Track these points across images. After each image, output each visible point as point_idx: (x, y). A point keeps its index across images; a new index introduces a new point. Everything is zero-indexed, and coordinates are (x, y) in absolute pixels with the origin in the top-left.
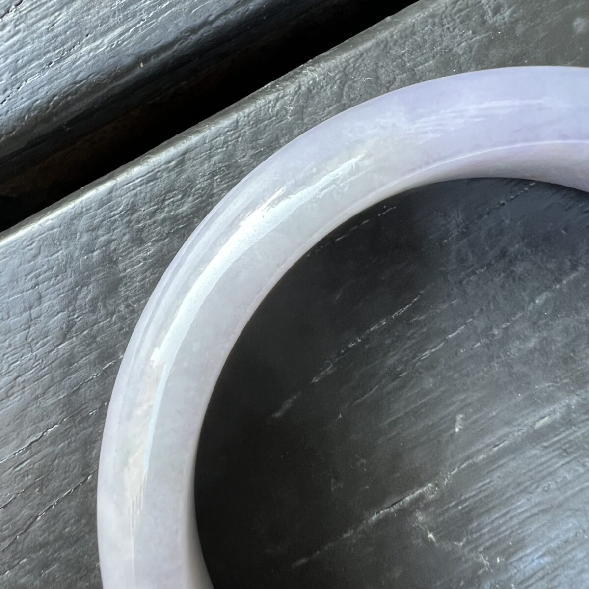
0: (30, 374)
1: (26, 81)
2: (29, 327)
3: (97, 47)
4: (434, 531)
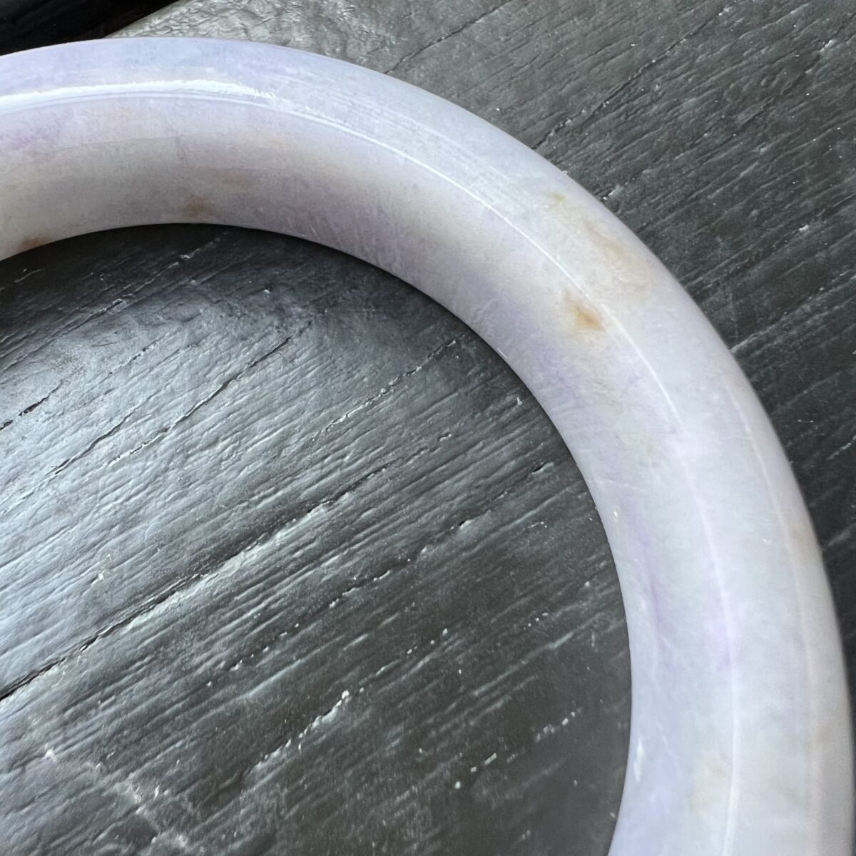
4: (55, 746)
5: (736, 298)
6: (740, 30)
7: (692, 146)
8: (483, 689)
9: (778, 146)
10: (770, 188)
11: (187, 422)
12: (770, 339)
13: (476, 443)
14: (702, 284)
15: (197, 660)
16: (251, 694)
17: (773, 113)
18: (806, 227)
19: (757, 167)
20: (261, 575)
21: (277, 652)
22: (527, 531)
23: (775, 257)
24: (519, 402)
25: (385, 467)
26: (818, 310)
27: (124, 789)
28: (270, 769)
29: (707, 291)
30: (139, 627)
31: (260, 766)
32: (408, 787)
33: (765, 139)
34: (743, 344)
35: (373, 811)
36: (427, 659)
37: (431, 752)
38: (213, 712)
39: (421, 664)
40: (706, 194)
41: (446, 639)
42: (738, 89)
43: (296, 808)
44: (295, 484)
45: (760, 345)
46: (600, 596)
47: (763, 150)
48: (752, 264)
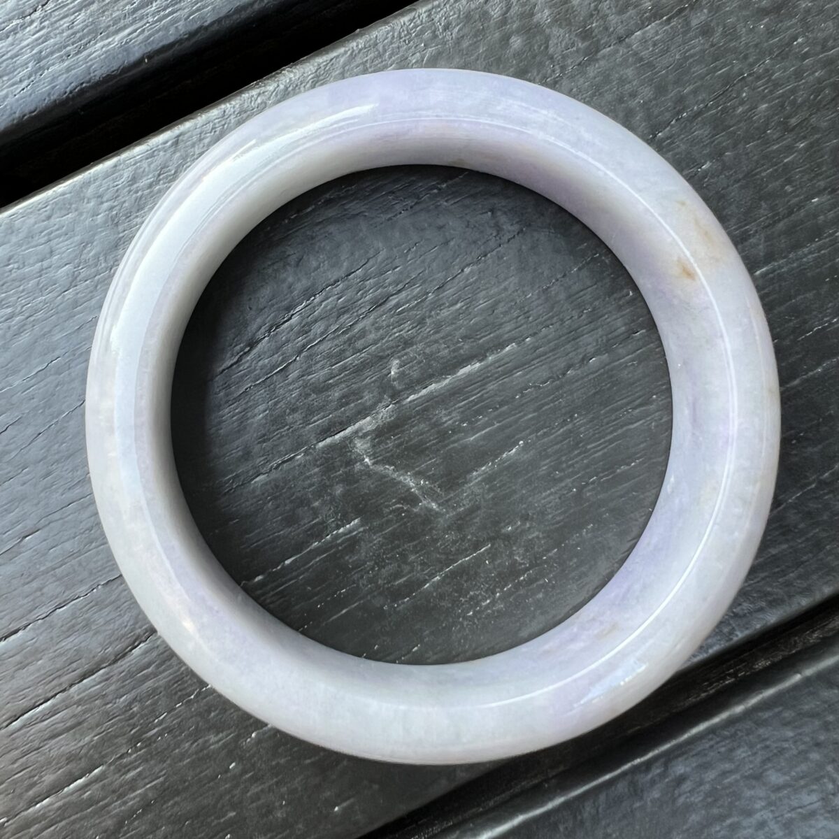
0: (39, 315)
1: (48, 69)
2: (41, 276)
3: (109, 44)
4: (369, 456)
5: (765, 241)
6: (806, 56)
7: (758, 139)
8: (593, 445)
9: (811, 143)
10: (800, 172)
11: (441, 290)
12: (780, 267)
13: (604, 315)
14: (747, 231)
15: (444, 419)
16: (472, 439)
17: (813, 120)
18: (816, 200)
19: (796, 157)
20: (479, 379)
21: (486, 419)
22: (626, 366)
23: (793, 217)
24: (631, 294)
25: (552, 324)
26: (811, 253)
27: (405, 479)
28: (479, 475)
29: (750, 235)
30: (414, 400)
31: (475, 473)
32: (550, 489)
33: (804, 138)
34: (764, 269)
35: (530, 499)
36: (565, 428)
37: (562, 474)
38: (452, 446)
39: (562, 430)
40: (760, 172)
41: (576, 419)
42: (795, 100)
43: (492, 494)
44: (501, 331)
45: (773, 271)
46: (660, 403)
47: (802, 145)
48: (779, 220)
